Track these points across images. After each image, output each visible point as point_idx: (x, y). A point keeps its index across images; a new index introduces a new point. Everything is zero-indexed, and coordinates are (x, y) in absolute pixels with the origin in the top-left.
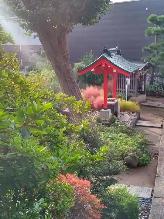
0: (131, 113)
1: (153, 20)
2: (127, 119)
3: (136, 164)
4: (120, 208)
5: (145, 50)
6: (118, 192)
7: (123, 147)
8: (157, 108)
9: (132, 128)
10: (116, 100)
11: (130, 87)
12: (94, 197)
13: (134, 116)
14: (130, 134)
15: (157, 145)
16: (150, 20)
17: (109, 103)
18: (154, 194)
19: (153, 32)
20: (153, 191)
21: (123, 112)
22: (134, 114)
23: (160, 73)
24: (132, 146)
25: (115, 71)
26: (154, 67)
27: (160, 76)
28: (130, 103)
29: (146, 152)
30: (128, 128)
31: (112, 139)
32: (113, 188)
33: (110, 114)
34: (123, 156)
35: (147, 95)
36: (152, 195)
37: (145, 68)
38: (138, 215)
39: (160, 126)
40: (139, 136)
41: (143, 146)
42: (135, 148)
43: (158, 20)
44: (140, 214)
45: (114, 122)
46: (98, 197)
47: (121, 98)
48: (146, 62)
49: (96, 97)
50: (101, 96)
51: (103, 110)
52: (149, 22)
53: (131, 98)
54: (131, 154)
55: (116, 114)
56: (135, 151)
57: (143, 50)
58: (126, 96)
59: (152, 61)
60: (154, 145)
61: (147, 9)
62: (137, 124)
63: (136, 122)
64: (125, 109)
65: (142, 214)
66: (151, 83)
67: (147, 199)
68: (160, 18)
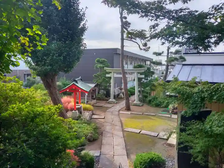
0: (89, 111)
1: (98, 61)
2: (87, 115)
3: (92, 139)
4: (86, 161)
5: (95, 76)
6: (85, 154)
7: (86, 132)
8: (101, 107)
9: (89, 120)
10: (81, 105)
11: (88, 96)
12: (76, 157)
13: (91, 113)
14: (89, 124)
15: (102, 128)
16: (97, 61)
17: (77, 107)
18: (101, 153)
19: (98, 67)
20: (100, 152)
21: (84, 111)
22: (90, 112)
23: (103, 88)
24: (90, 131)
25: (80, 91)
26: (100, 85)
27: (103, 89)
28: (88, 106)
29: (97, 133)
30: (88, 121)
31: (80, 128)
32: (83, 153)
33: (78, 113)
34: (86, 136)
35: (96, 100)
36: (100, 154)
37: (95, 86)
38: (94, 164)
39: (103, 118)
40: (93, 124)
41: (95, 130)
42: (92, 131)
43: (101, 61)
44: (95, 163)
45: (80, 117)
46: (78, 157)
47: (83, 103)
48: (95, 83)
49: (69, 103)
50: (72, 102)
51: (74, 111)
52: (96, 62)
53: (89, 102)
54: (90, 135)
55: (81, 113)
56: (92, 133)
57: (93, 76)
58: (86, 102)
59: (99, 82)
60: (100, 128)
61: (95, 54)
62: (92, 117)
63: (91, 116)
64: (85, 109)
65: (96, 163)
66: (99, 93)
67: (98, 156)
68: (102, 60)
